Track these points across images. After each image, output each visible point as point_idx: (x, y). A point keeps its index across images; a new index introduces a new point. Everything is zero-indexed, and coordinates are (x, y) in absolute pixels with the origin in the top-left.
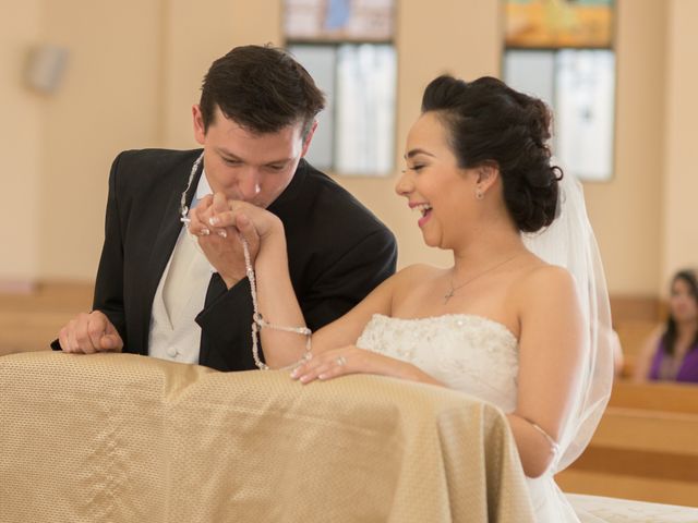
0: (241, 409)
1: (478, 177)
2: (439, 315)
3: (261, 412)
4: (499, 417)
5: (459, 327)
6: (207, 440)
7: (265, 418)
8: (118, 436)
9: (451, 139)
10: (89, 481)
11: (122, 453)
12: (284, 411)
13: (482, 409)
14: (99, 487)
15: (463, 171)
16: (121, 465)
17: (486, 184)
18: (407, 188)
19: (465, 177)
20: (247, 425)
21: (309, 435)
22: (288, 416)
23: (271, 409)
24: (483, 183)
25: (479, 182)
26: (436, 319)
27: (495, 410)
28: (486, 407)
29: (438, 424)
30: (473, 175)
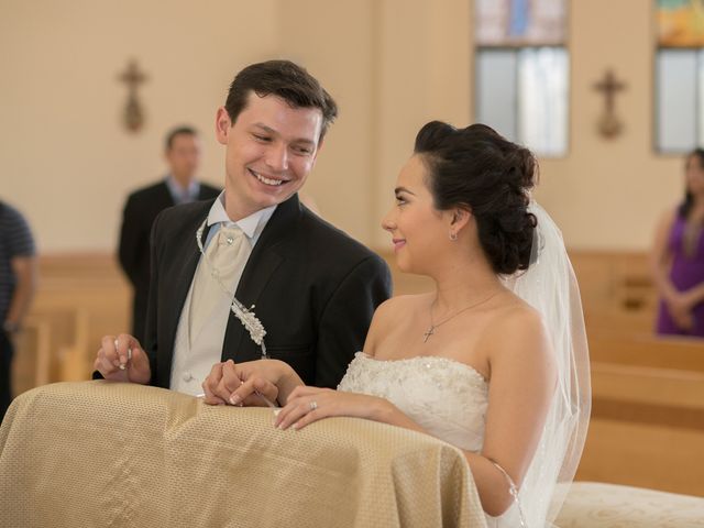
0: (229, 446)
1: (452, 219)
2: (410, 358)
3: (245, 450)
4: (458, 457)
5: (426, 370)
6: (201, 473)
7: (249, 455)
8: (132, 464)
9: (430, 180)
10: (108, 505)
11: (134, 480)
12: (264, 450)
13: (440, 451)
14: (117, 510)
15: (438, 212)
16: (134, 492)
17: (458, 226)
18: (391, 224)
19: (440, 217)
20: (234, 461)
21: (283, 474)
22: (268, 455)
23: (253, 447)
24: (456, 224)
25: (453, 223)
26: (406, 361)
27: (453, 451)
28: (444, 448)
29: (393, 469)
30: (448, 216)
